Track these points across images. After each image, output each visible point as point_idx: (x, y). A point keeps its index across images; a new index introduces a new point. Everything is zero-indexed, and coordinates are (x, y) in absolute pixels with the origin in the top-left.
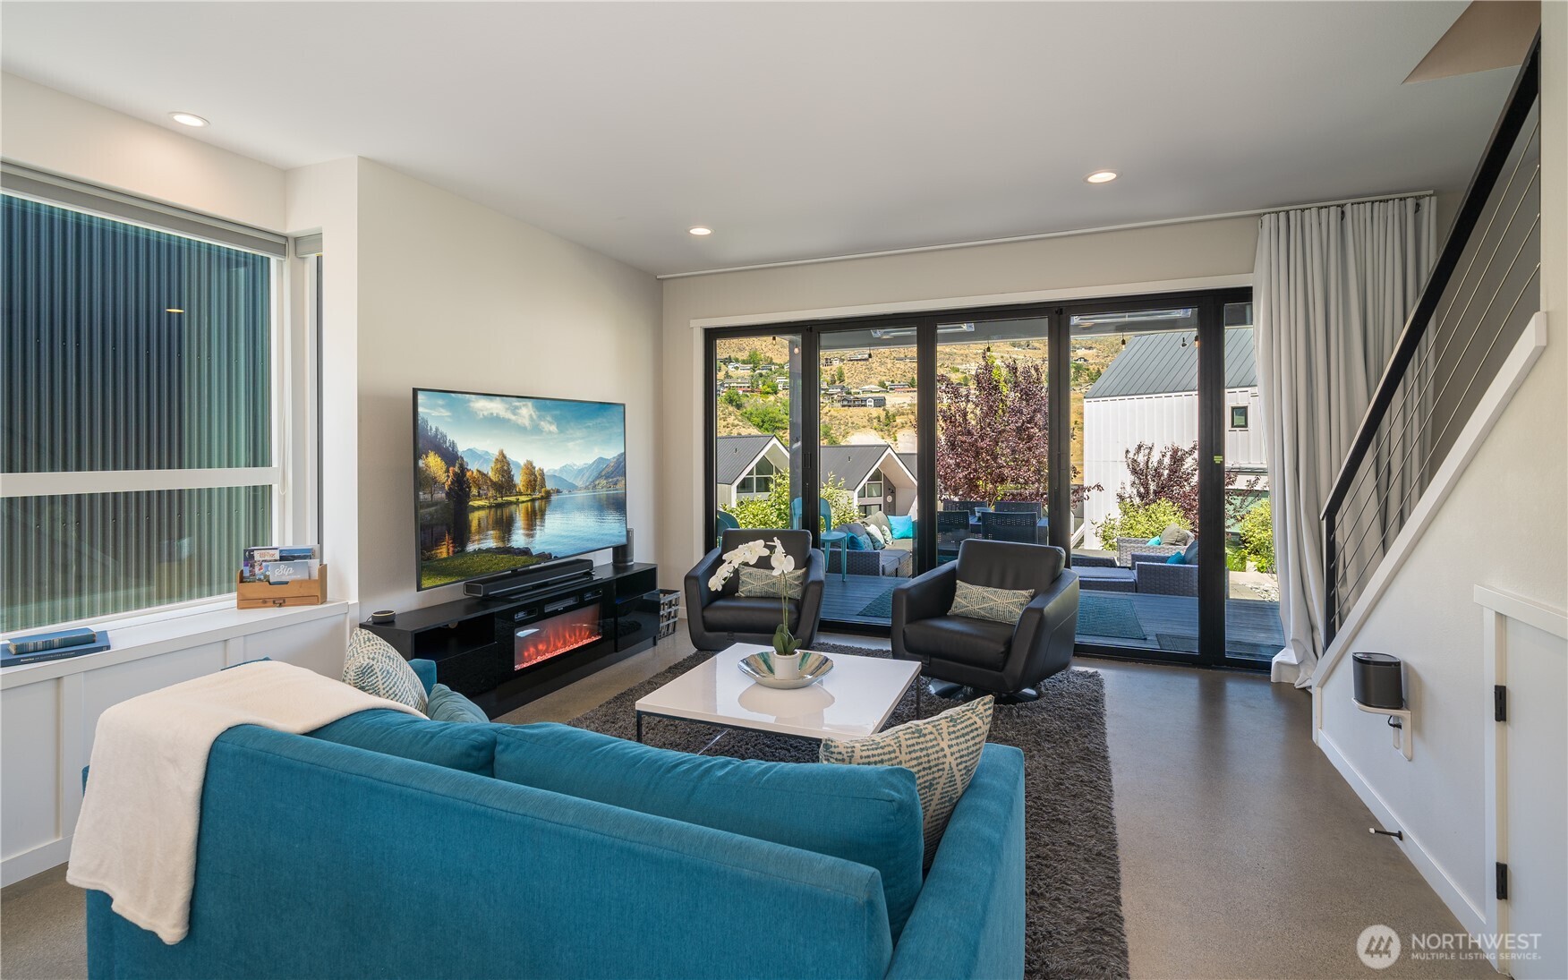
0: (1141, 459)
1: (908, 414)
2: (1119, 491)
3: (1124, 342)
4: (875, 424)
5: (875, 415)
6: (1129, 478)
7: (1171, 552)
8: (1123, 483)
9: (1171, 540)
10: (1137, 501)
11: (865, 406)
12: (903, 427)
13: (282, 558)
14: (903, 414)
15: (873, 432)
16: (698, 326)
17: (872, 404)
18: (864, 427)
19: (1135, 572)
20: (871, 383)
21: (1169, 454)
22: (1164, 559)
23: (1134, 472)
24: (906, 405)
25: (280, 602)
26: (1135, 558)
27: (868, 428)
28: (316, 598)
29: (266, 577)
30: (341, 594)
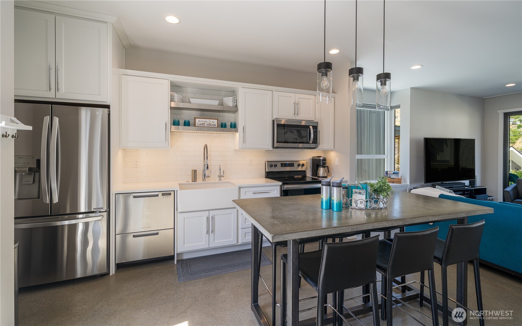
13: (393, 173)
16: (501, 112)
25: (393, 182)
28: (400, 182)
29: (390, 177)
30: (405, 181)
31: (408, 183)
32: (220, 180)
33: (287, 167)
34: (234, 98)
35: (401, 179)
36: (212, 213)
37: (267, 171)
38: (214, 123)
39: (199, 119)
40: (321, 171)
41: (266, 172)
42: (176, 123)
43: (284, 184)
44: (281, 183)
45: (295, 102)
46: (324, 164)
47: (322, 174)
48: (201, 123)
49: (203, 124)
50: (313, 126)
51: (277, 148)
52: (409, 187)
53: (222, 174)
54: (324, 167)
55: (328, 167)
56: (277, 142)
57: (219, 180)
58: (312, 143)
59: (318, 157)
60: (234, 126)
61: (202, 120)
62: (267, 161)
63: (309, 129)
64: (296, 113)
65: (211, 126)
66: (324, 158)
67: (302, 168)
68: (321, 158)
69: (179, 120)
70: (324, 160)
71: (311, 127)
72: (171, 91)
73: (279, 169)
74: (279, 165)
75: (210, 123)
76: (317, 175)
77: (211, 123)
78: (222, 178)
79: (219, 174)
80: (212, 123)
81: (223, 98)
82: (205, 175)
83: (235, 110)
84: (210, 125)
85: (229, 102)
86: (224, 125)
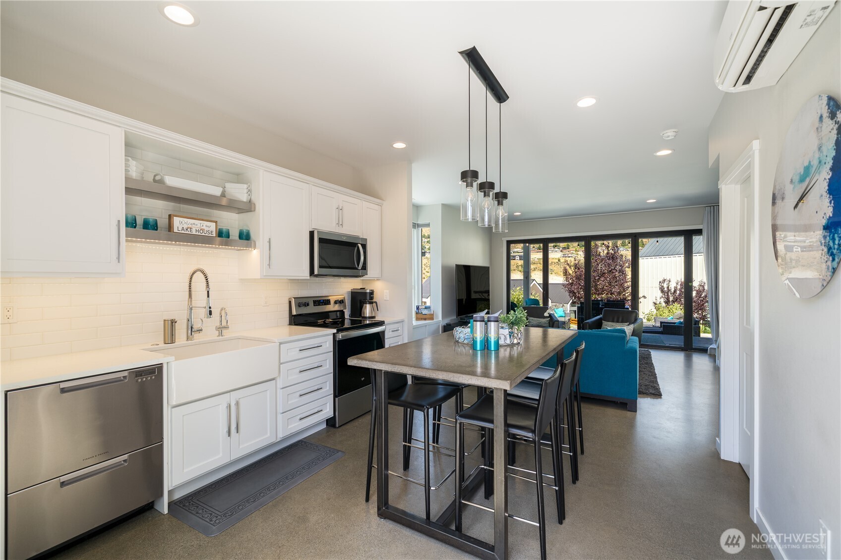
0: (665, 286)
1: (537, 263)
2: (655, 301)
3: (657, 242)
4: (520, 269)
5: (520, 264)
6: (660, 294)
7: (677, 321)
8: (656, 297)
9: (677, 317)
10: (664, 304)
11: (515, 259)
12: (535, 270)
13: (425, 308)
14: (535, 263)
15: (519, 273)
16: (505, 240)
17: (518, 258)
18: (514, 270)
19: (662, 328)
20: (517, 248)
21: (679, 284)
22: (675, 323)
23: (662, 290)
24: (536, 259)
25: (425, 319)
26: (661, 323)
27: (516, 271)
28: (432, 319)
29: (422, 313)
30: (437, 318)
31: (440, 318)
32: (221, 334)
33: (322, 305)
34: (249, 186)
35: (433, 314)
36: (234, 396)
37: (294, 313)
38: (210, 229)
39: (181, 219)
40: (368, 310)
41: (293, 316)
42: (131, 223)
43: (338, 331)
44: (335, 331)
45: (339, 206)
46: (372, 298)
47: (369, 314)
48: (185, 226)
49: (189, 229)
50: (362, 245)
51: (317, 276)
52: (441, 323)
53: (224, 324)
54: (371, 303)
55: (376, 303)
56: (320, 267)
57: (219, 336)
58: (361, 269)
59: (361, 289)
60: (245, 236)
61: (186, 220)
62: (294, 298)
63: (356, 248)
64: (340, 224)
65: (203, 234)
66: (372, 290)
67: (334, 306)
68: (368, 291)
69: (135, 217)
70: (372, 293)
71: (360, 245)
72: (125, 156)
73: (312, 309)
74: (311, 304)
75: (202, 228)
76: (361, 315)
77: (204, 227)
78: (224, 331)
79: (218, 324)
80: (206, 229)
81: (225, 185)
82: (192, 328)
83: (248, 207)
84: (201, 231)
85: (238, 192)
86: (224, 233)
